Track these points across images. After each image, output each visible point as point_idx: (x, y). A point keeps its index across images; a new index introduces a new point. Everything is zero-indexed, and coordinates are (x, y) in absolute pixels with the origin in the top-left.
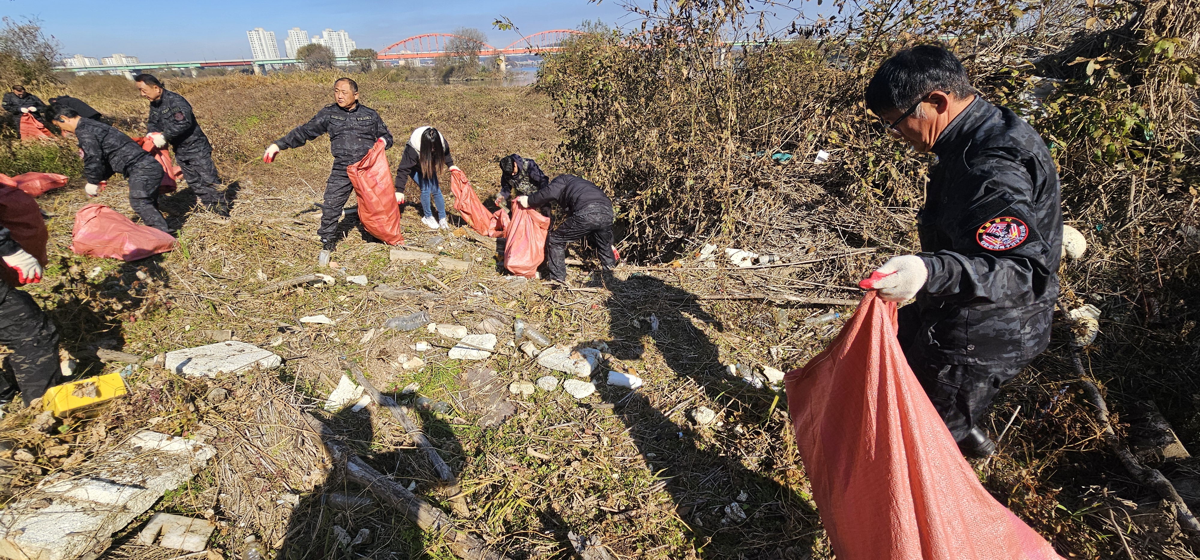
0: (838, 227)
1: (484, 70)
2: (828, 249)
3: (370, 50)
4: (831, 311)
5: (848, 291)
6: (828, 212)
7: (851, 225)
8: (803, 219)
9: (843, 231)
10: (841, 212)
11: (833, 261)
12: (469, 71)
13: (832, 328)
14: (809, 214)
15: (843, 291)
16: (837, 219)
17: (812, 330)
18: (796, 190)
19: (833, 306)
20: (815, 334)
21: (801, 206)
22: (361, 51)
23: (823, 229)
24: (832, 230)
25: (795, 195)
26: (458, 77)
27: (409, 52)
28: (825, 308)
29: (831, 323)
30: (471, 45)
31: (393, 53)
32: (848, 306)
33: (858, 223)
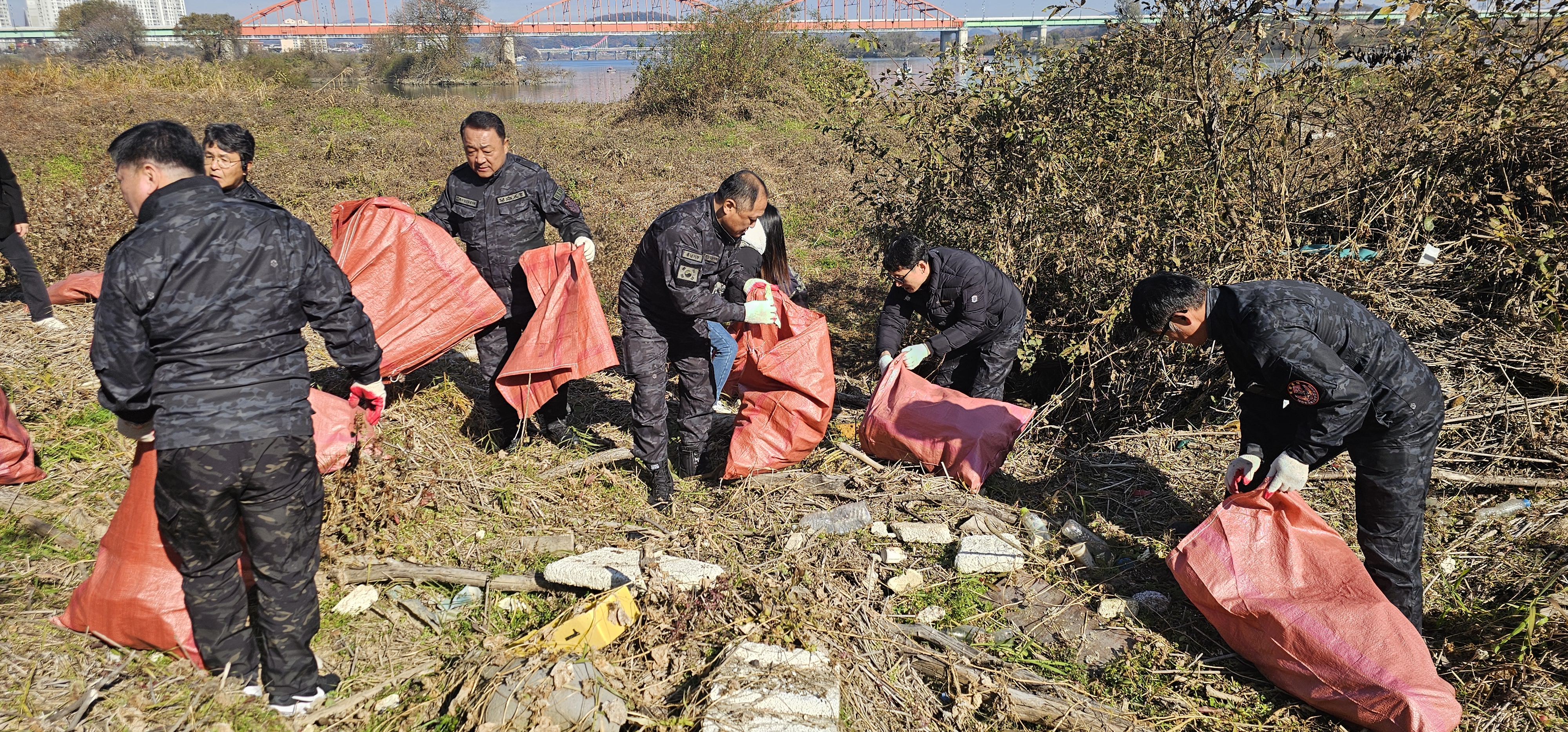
0: (1500, 365)
1: (477, 64)
2: (1484, 399)
3: (226, 17)
4: (1512, 496)
5: (1530, 464)
6: (1478, 341)
7: (1524, 361)
8: (1438, 351)
9: (1509, 371)
10: (1501, 342)
11: (1497, 418)
12: (447, 66)
13: (1525, 522)
14: (1448, 345)
15: (1522, 465)
16: (1497, 353)
17: (1493, 527)
18: (1414, 308)
19: (1514, 489)
20: (1499, 532)
21: (1430, 332)
22: (206, 18)
23: (1473, 367)
24: (1488, 369)
25: (1416, 315)
26: (424, 77)
27: (306, 23)
28: (1501, 493)
29: (1521, 515)
30: (451, 14)
31: (269, 24)
32: (1539, 488)
33: (1535, 357)
